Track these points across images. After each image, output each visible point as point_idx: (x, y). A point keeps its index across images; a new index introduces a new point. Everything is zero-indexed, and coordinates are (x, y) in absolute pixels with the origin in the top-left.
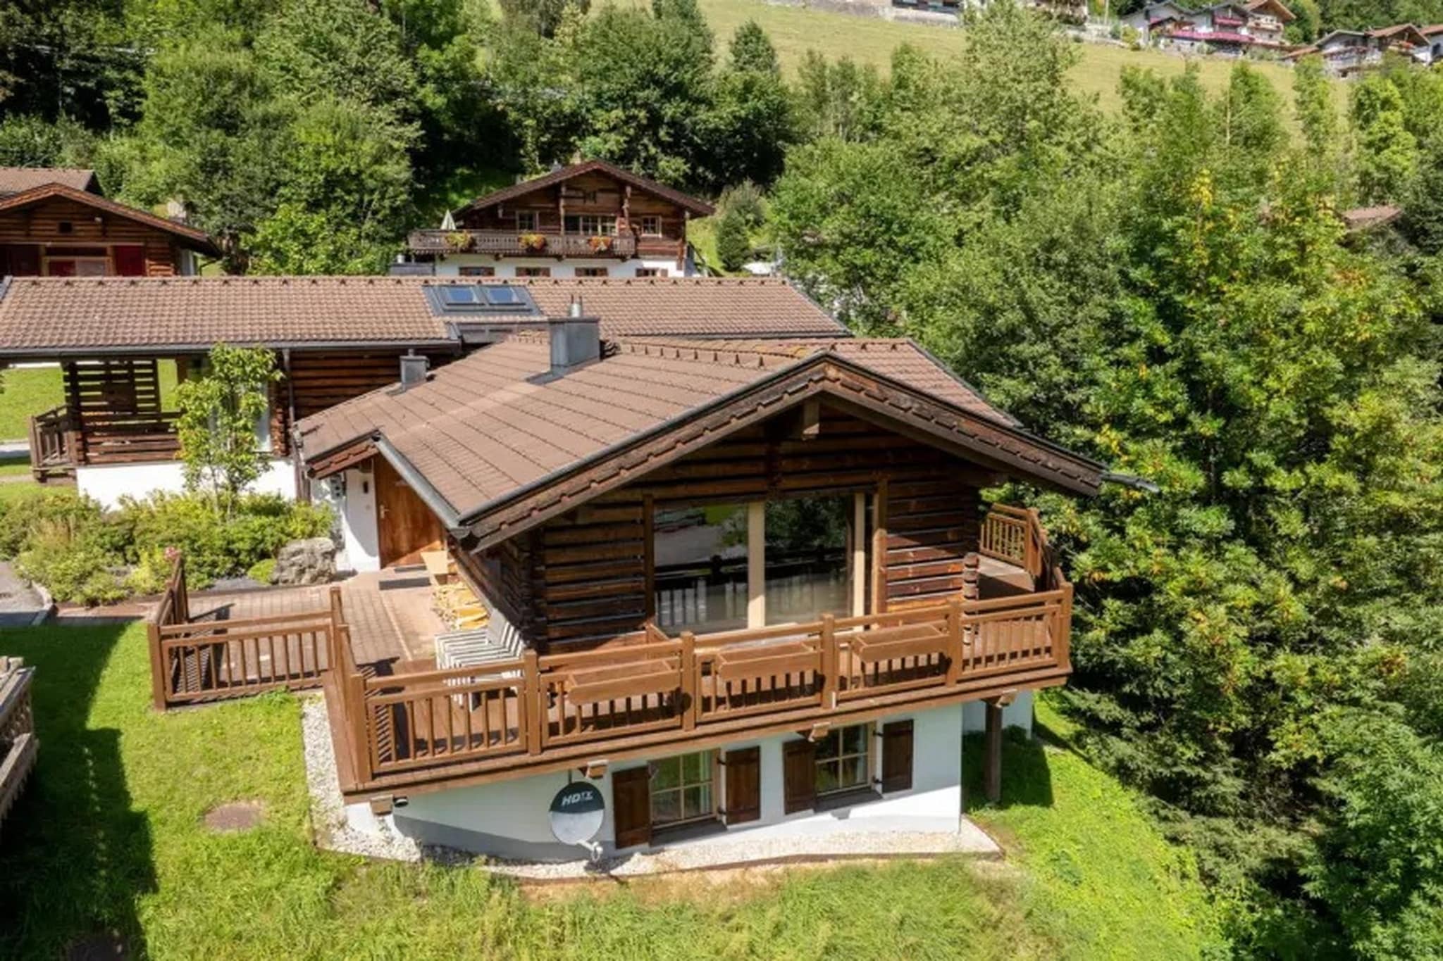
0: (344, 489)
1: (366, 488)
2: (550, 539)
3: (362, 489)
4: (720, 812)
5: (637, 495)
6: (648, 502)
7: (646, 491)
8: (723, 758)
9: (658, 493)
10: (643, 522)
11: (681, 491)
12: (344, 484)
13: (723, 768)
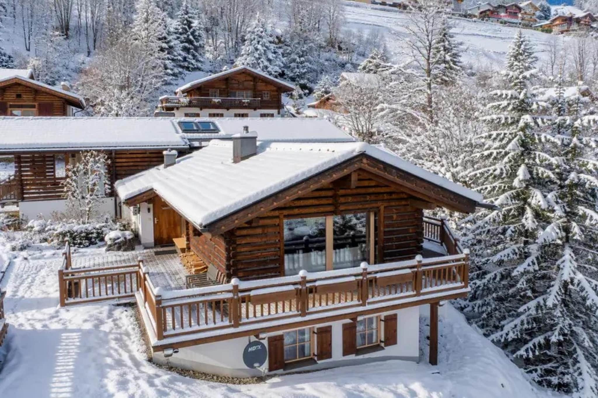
0: (139, 211)
1: (149, 210)
2: (238, 233)
3: (147, 211)
4: (314, 355)
5: (277, 213)
6: (282, 217)
7: (281, 212)
8: (316, 331)
9: (286, 212)
10: (278, 225)
11: (296, 211)
12: (139, 208)
13: (316, 335)
